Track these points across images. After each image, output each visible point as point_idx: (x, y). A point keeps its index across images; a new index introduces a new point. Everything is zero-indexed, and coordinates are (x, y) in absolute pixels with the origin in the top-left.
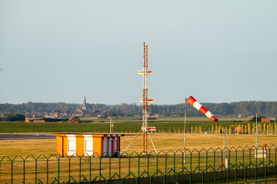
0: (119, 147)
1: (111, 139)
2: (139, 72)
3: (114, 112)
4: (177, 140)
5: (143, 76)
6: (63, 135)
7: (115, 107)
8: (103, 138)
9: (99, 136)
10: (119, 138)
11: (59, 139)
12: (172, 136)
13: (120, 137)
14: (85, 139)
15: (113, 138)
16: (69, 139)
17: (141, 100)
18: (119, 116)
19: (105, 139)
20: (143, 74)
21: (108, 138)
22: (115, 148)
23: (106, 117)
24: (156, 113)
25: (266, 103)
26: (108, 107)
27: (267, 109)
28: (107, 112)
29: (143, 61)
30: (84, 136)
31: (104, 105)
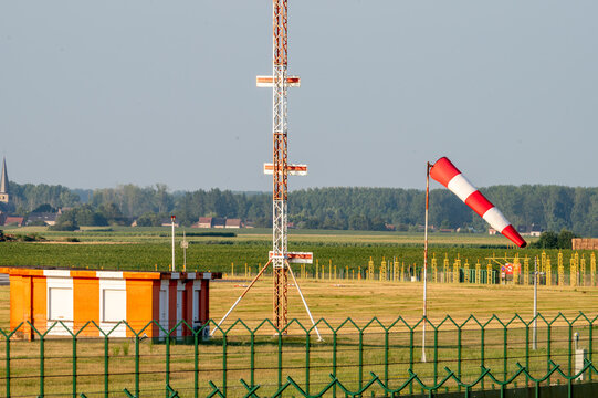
0: (207, 312)
1: (181, 287)
2: (262, 81)
3: (97, 211)
4: (341, 297)
5: (275, 92)
6: (32, 272)
7: (98, 197)
8: (157, 283)
9: (147, 275)
10: (206, 283)
11: (20, 285)
12: (323, 286)
13: (208, 280)
14: (103, 284)
15: (189, 283)
16: (50, 283)
17: (268, 168)
18: (114, 226)
19: (165, 285)
20: (273, 85)
21: (173, 283)
22: (195, 315)
23: (74, 228)
24: (230, 217)
25: (572, 191)
26: (75, 197)
27: (575, 211)
28: (75, 212)
29: (274, 46)
30: (99, 274)
31: (65, 190)
